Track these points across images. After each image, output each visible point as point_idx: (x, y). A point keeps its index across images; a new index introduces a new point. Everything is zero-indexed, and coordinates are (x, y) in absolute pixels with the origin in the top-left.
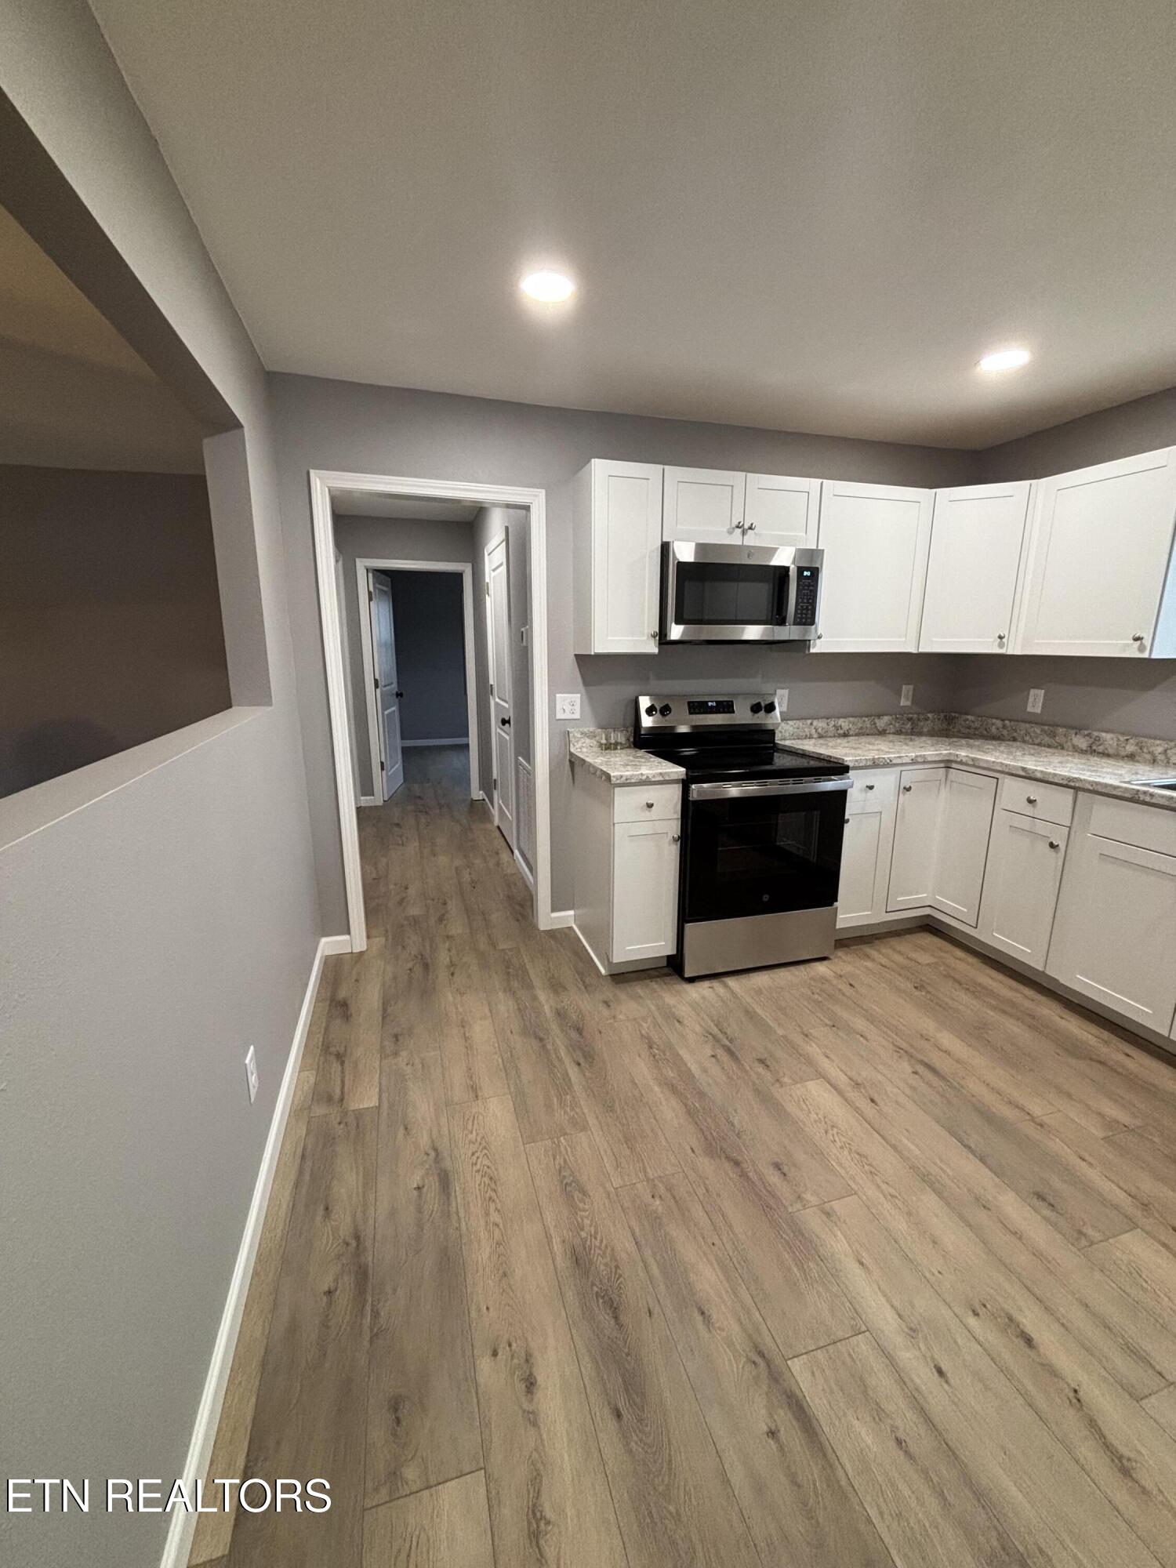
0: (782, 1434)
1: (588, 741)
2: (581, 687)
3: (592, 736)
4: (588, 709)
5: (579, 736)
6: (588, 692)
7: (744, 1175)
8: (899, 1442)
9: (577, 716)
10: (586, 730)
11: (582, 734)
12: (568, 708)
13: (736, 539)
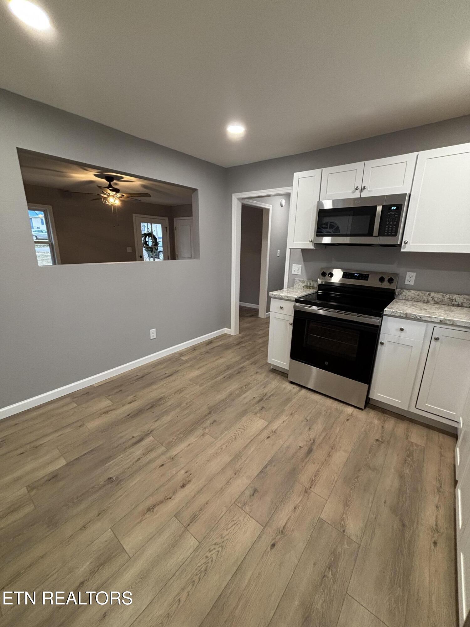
0: (133, 439)
1: (301, 284)
2: (303, 263)
3: (303, 282)
4: (304, 271)
5: (298, 281)
6: (305, 265)
7: (206, 416)
8: (139, 459)
9: (300, 273)
10: (301, 279)
11: (299, 280)
12: (297, 270)
13: (357, 195)
